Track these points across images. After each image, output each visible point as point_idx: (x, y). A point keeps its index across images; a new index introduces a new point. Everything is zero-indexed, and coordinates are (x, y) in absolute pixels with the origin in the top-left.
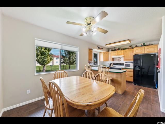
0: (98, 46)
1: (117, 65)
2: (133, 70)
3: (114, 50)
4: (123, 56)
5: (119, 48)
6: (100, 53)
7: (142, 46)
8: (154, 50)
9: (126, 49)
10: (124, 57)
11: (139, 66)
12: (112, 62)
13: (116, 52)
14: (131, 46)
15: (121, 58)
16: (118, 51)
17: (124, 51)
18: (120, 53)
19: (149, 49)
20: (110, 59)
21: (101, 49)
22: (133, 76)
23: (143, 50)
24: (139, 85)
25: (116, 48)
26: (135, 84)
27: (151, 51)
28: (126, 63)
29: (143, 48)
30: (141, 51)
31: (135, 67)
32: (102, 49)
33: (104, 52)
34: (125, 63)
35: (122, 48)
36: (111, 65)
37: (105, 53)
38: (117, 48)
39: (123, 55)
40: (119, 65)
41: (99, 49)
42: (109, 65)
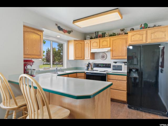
0: (56, 25)
1: (100, 67)
2: (126, 77)
3: (95, 38)
4: (109, 49)
5: (103, 34)
6: (68, 42)
7: (142, 28)
8: (164, 36)
9: (114, 35)
10: (111, 50)
11: (137, 70)
12: (92, 61)
13: (97, 40)
14: (122, 30)
15: (107, 53)
16: (102, 40)
17: (112, 38)
18: (105, 43)
19: (156, 34)
20: (87, 56)
21: (67, 34)
22: (126, 90)
23: (144, 36)
24: (137, 110)
25: (98, 32)
26: (129, 107)
27: (158, 38)
28: (116, 63)
29: (144, 31)
30: (141, 39)
31: (130, 71)
32: (69, 32)
33: (75, 40)
34: (113, 64)
35: (107, 34)
36: (90, 68)
37: (77, 42)
38: (100, 34)
39: (110, 47)
40: (103, 67)
41: (61, 32)
42: (86, 68)
